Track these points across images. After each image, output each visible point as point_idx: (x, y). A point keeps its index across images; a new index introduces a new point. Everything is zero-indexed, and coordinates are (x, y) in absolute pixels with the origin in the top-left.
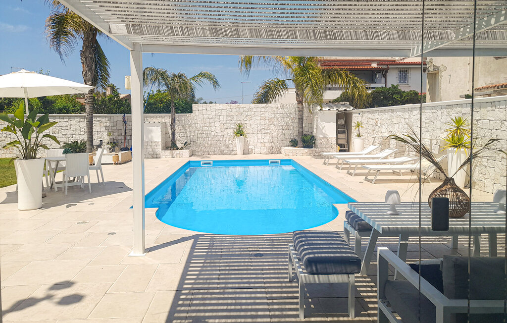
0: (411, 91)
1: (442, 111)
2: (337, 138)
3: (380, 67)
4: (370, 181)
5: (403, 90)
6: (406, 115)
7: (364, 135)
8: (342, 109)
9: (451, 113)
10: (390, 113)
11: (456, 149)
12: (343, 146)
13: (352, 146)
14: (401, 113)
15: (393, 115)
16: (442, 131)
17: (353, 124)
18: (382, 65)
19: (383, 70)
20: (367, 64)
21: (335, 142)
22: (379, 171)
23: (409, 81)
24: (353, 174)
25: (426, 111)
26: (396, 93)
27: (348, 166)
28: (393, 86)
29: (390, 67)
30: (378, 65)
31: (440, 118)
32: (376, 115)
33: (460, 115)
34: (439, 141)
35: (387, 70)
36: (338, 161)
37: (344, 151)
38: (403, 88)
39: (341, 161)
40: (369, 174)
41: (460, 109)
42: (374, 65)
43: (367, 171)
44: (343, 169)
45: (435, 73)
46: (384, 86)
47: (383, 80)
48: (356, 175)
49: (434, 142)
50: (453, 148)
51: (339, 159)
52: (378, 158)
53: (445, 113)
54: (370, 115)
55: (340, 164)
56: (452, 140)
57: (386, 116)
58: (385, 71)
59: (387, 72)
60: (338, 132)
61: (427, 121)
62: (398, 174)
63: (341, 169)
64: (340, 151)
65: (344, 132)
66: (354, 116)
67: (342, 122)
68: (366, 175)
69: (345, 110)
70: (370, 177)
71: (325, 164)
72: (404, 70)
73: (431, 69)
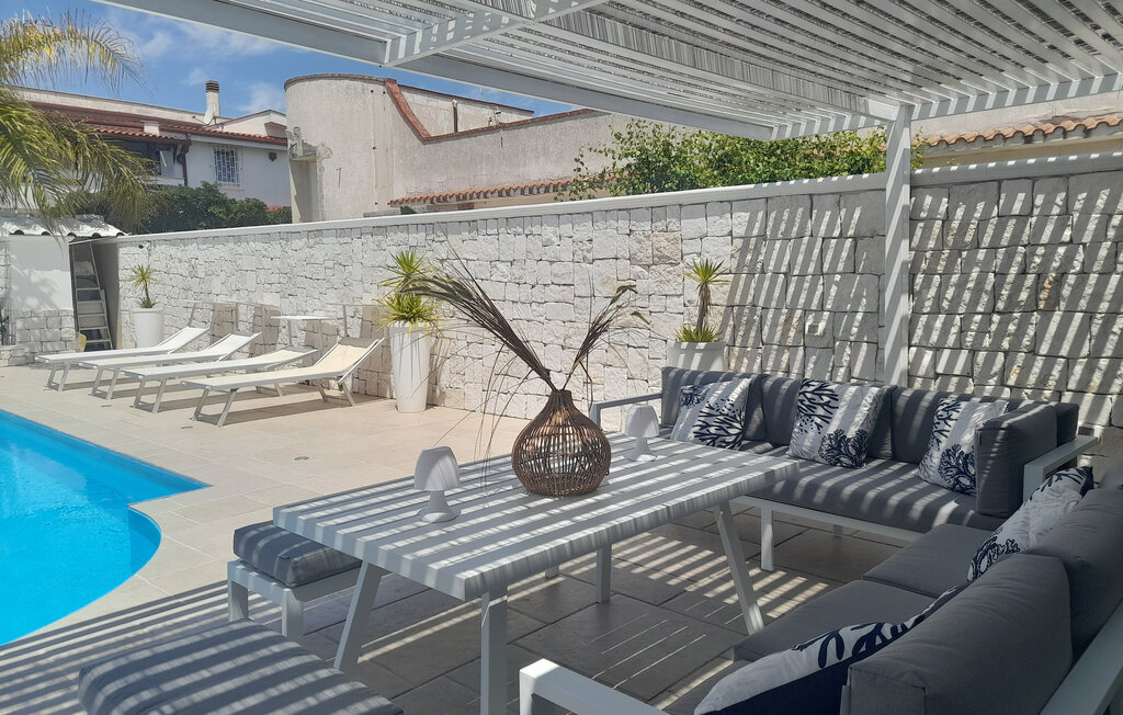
0: (248, 200)
1: (363, 240)
2: (75, 312)
3: (170, 135)
4: (213, 419)
5: (230, 197)
6: (275, 249)
7: (160, 302)
8: (86, 231)
9: (384, 245)
10: (231, 245)
11: (408, 324)
12: (95, 334)
13: (124, 332)
14: (260, 246)
15: (240, 250)
16: (366, 285)
17: (122, 274)
18: (173, 131)
19: (177, 143)
20: (133, 124)
21: (73, 325)
22: (235, 390)
23: (241, 178)
24: (156, 408)
25: (324, 240)
26: (216, 203)
27: (136, 385)
28: (206, 184)
29: (193, 138)
30: (161, 130)
31: (359, 257)
32: (192, 249)
33: (404, 249)
34: (360, 308)
35: (186, 146)
36: (99, 374)
37: (101, 347)
38: (229, 191)
39: (107, 375)
40: (206, 399)
41: (405, 235)
42: (152, 130)
43: (199, 393)
44: (116, 395)
45: (307, 162)
46: (182, 182)
47: (178, 168)
48: (164, 407)
49: (350, 312)
50: (402, 322)
51: (102, 369)
52: (214, 359)
53: (372, 246)
54: (172, 250)
55: (108, 382)
56: (399, 303)
57: (220, 251)
58: (180, 146)
59: (185, 149)
60: (78, 297)
61: (330, 264)
62: (273, 393)
63: (109, 396)
64: (88, 348)
65: (95, 296)
66: (122, 252)
67: (88, 268)
68: (199, 403)
69: (96, 236)
70: (207, 410)
71: (52, 386)
72: (228, 150)
73: (299, 151)
